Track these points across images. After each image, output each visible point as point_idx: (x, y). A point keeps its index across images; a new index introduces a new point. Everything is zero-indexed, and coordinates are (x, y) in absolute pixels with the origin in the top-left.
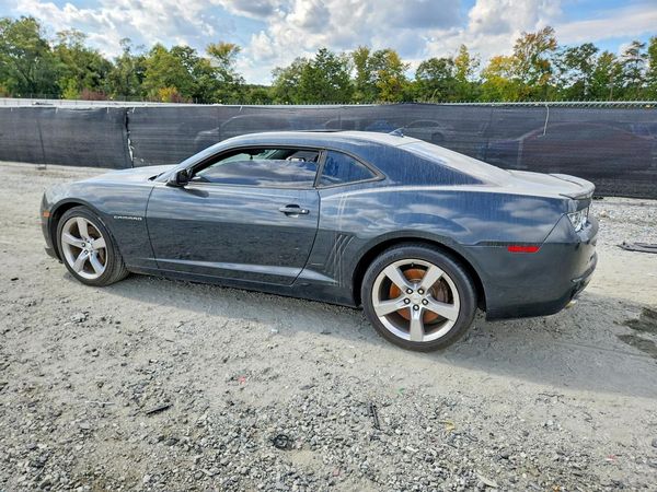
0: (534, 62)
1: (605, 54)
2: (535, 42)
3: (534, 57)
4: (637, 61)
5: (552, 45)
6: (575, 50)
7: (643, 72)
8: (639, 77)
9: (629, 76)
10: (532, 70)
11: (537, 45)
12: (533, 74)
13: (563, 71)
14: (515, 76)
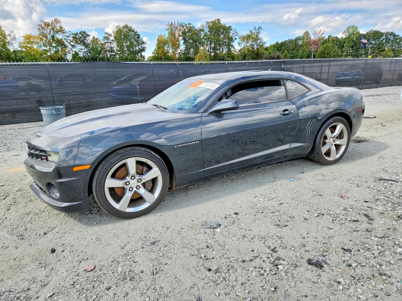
0: (53, 40)
1: (94, 38)
2: (50, 27)
3: (53, 37)
4: (110, 43)
5: (61, 30)
6: (76, 34)
7: (115, 49)
8: (113, 51)
9: (109, 51)
10: (54, 45)
11: (53, 29)
12: (55, 47)
13: (73, 46)
14: (44, 48)
